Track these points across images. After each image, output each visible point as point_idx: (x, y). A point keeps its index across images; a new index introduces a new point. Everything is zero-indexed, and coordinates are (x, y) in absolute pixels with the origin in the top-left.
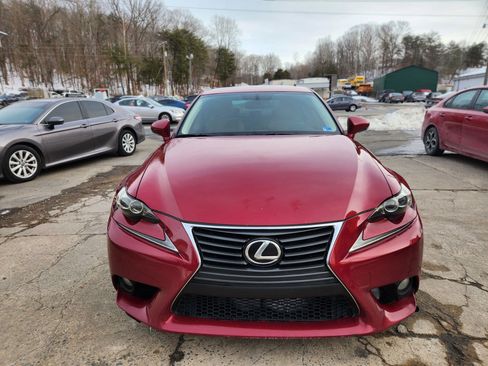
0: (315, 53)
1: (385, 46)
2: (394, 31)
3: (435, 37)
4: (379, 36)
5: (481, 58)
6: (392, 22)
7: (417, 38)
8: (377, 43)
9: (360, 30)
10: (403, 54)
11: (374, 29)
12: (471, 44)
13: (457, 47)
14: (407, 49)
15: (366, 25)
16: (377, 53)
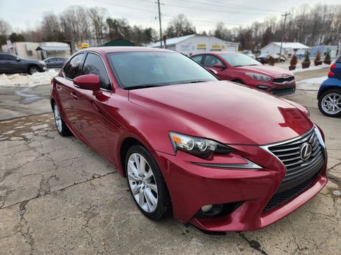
0: (43, 23)
1: (96, 23)
2: (99, 14)
3: (125, 22)
4: (90, 16)
5: (151, 37)
6: (96, 7)
7: (115, 21)
8: (90, 21)
9: (75, 10)
10: (108, 30)
11: (85, 10)
12: (145, 28)
13: (138, 29)
14: (110, 27)
15: (79, 7)
16: (91, 28)
